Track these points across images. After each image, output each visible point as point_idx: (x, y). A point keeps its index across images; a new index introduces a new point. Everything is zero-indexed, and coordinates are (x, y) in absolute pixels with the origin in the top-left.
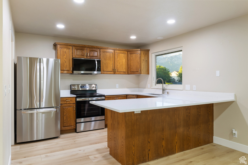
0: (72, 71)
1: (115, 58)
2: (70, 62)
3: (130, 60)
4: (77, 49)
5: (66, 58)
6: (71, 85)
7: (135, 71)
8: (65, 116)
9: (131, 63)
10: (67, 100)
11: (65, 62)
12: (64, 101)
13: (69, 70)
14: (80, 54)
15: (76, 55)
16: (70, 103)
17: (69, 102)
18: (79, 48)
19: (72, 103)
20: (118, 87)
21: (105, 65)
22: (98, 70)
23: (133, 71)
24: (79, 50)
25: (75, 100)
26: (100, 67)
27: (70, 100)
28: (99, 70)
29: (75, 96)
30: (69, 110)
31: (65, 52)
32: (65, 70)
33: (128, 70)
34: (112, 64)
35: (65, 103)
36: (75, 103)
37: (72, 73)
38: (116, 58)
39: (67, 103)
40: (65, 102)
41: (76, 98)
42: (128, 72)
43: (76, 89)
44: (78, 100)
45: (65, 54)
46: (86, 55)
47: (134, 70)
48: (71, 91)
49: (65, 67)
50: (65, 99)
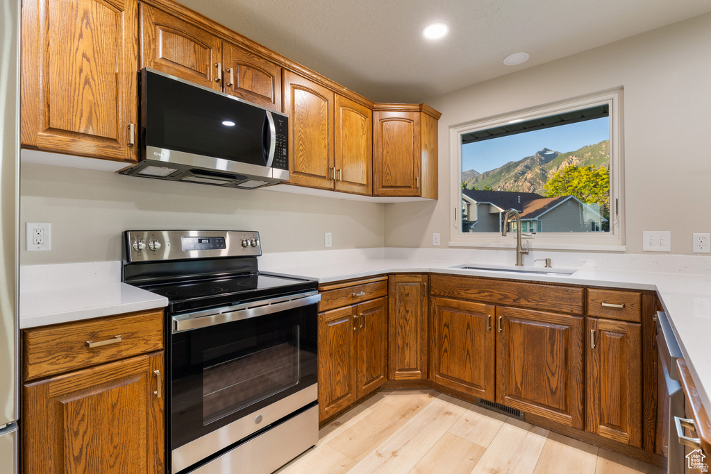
0: (134, 150)
1: (336, 124)
2: (123, 90)
3: (380, 144)
4: (170, 31)
5: (90, 54)
6: (126, 233)
7: (398, 185)
8: (77, 459)
9: (385, 152)
10: (94, 336)
11: (87, 82)
12: (69, 350)
13: (115, 140)
14: (188, 64)
15: (164, 62)
16: (125, 354)
17: (113, 351)
18: (178, 25)
19: (138, 351)
20: (330, 245)
21: (301, 148)
22: (279, 162)
23: (393, 185)
24: (181, 39)
25: (161, 327)
26: (285, 150)
27: (119, 340)
28: (282, 161)
29: (163, 301)
30: (113, 407)
31: (86, 14)
32: (85, 135)
33: (375, 179)
34: (325, 147)
35: (75, 364)
36: (160, 346)
37: (134, 157)
38: (339, 123)
39: (96, 360)
40: (82, 358)
41: (168, 313)
42: (375, 187)
43: (166, 257)
44: (183, 323)
45: (86, 32)
46: (220, 77)
47: (396, 182)
48: (124, 268)
49: (85, 115)
50: (73, 336)
